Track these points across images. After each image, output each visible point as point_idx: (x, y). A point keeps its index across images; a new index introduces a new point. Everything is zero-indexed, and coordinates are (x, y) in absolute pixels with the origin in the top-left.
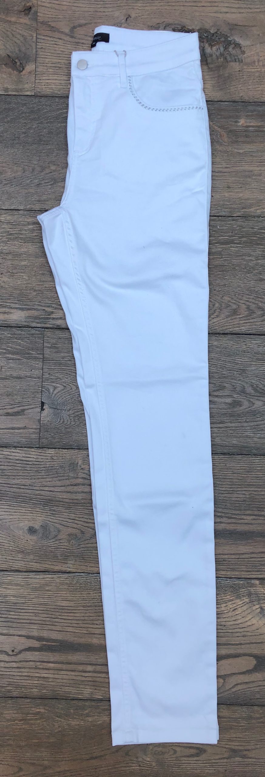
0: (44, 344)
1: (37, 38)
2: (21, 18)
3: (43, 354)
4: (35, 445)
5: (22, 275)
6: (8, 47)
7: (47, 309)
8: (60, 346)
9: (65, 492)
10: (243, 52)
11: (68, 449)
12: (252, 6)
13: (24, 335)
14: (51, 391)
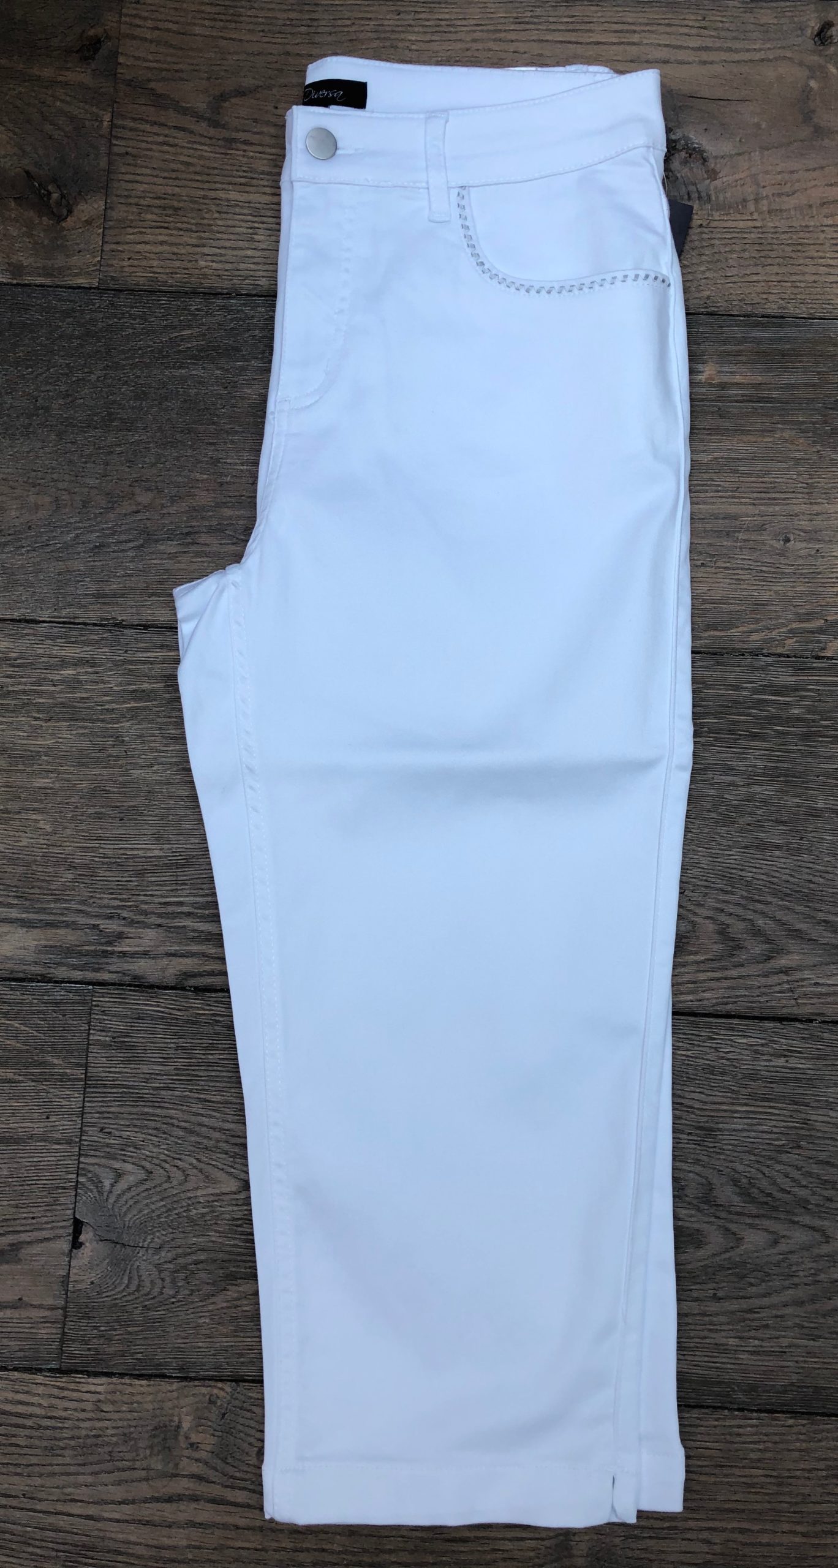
0: (89, 1034)
1: (113, 126)
2: (68, 69)
3: (86, 1066)
4: (48, 1361)
5: (34, 817)
6: (28, 149)
7: (103, 924)
8: (141, 1040)
9: (134, 1521)
10: (713, 175)
11: (149, 1377)
12: (738, 45)
13: (31, 1004)
14: (107, 1183)
